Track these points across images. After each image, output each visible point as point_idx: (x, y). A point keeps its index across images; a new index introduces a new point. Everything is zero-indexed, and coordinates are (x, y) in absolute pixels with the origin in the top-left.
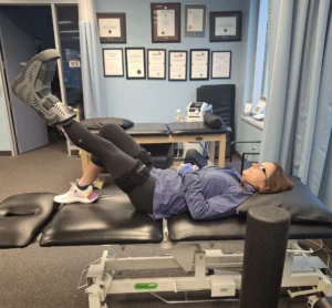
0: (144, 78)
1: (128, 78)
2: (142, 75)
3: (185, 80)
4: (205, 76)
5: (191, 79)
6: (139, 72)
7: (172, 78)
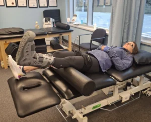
0: (16, 7)
1: (7, 7)
2: (15, 5)
3: (37, 7)
4: (46, 5)
5: (40, 7)
6: (13, 3)
7: (30, 6)
